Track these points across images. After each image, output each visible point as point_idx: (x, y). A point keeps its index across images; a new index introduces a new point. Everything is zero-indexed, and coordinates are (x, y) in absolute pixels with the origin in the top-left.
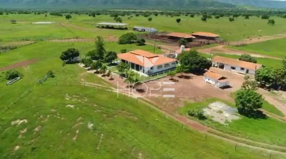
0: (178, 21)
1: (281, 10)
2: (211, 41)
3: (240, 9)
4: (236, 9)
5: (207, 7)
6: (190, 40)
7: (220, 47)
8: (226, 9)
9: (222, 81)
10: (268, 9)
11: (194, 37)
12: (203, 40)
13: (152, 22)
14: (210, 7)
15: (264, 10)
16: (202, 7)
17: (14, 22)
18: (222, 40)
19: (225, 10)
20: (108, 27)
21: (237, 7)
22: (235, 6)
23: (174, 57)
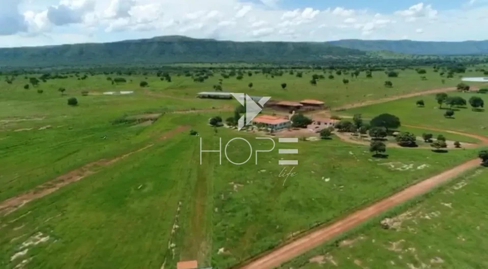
0: (284, 86)
1: (432, 58)
2: (315, 108)
3: (371, 57)
4: (365, 57)
5: (322, 55)
6: (298, 107)
7: (323, 112)
8: (351, 58)
9: (317, 129)
10: (413, 55)
11: (302, 105)
12: (309, 107)
13: (252, 88)
14: (325, 55)
15: (407, 58)
16: (314, 56)
17: (85, 94)
18: (326, 106)
19: (349, 60)
20: (209, 97)
21: (367, 54)
22: (364, 53)
23: (288, 119)
